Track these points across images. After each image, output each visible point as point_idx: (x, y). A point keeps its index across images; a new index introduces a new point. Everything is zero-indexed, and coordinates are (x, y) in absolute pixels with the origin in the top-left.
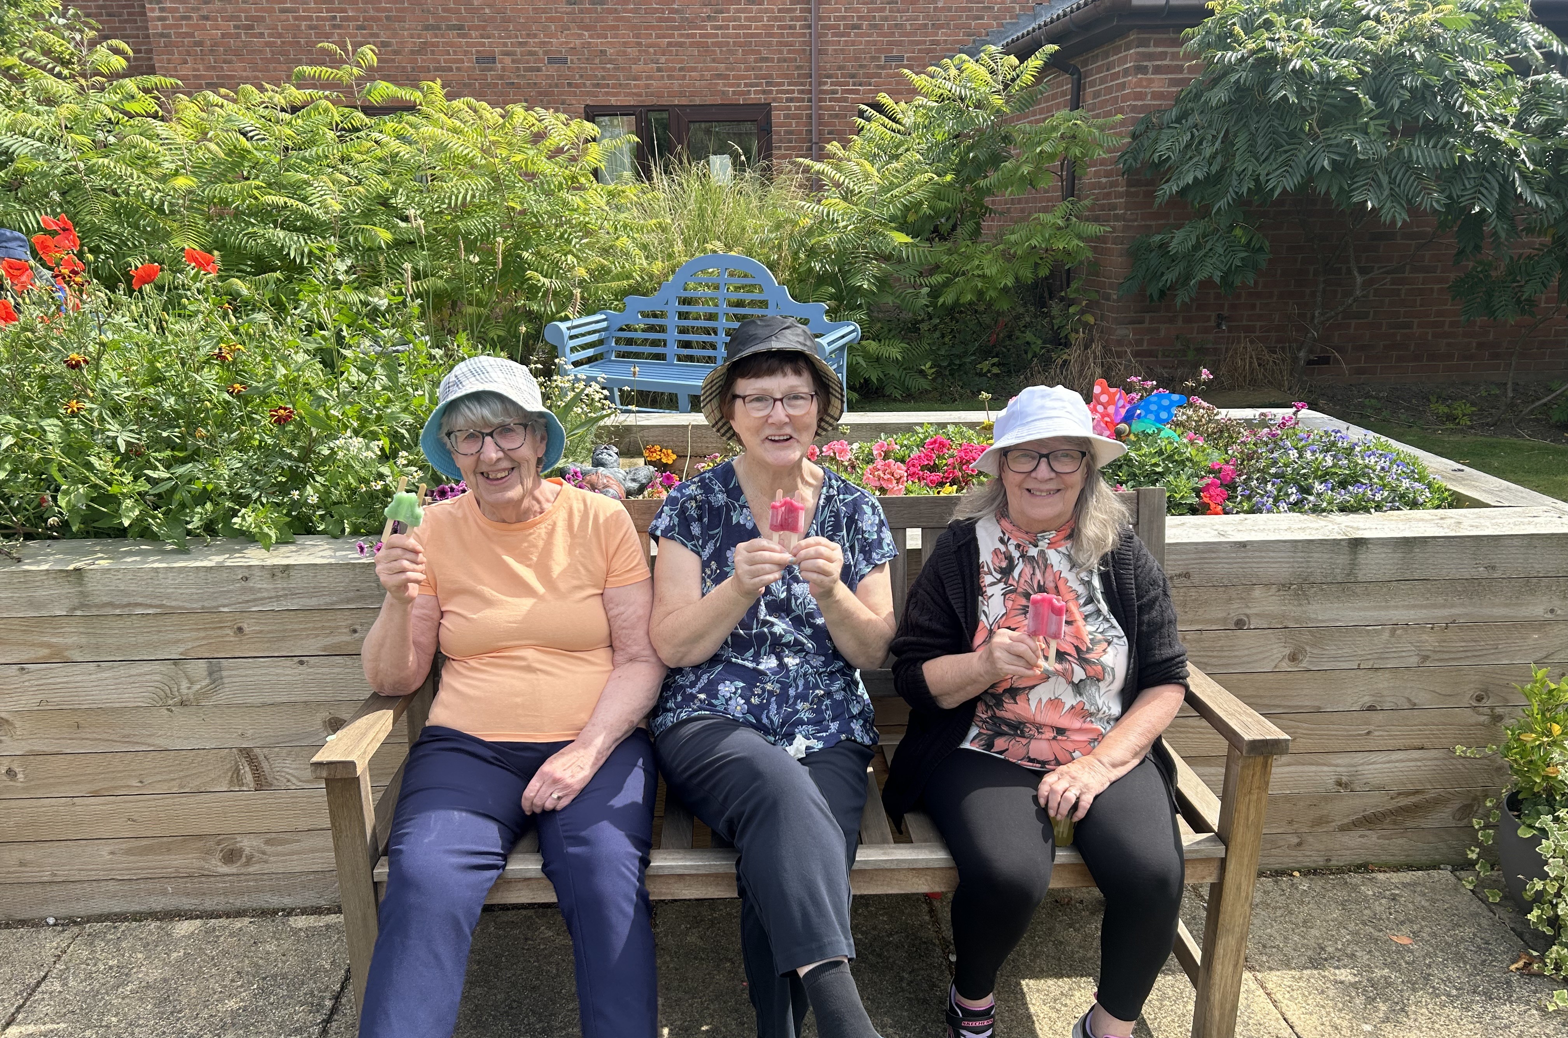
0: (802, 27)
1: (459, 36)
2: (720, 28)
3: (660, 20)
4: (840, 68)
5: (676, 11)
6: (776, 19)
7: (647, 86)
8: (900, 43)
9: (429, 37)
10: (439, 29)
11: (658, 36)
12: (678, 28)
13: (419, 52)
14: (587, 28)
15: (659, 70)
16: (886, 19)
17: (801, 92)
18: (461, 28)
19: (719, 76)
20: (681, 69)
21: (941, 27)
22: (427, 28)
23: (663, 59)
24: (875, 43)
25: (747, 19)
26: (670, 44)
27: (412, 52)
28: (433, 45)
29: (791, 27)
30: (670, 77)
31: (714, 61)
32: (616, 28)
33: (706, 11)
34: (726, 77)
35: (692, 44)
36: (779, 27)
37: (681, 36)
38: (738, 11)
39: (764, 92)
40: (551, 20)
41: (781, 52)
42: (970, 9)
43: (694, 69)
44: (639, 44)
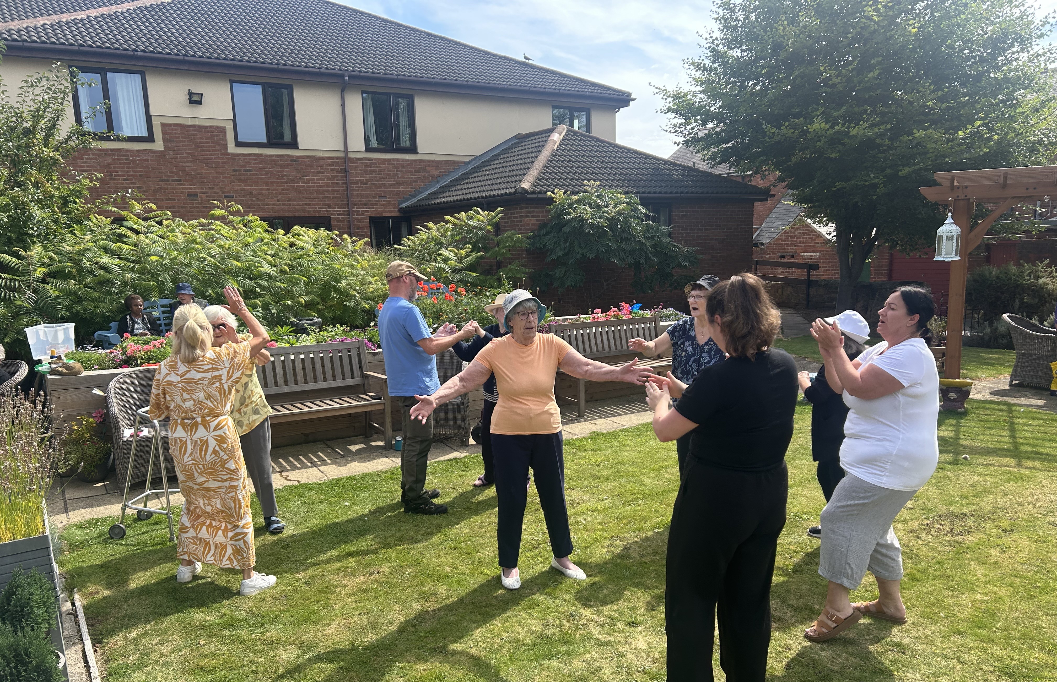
0: (342, 183)
1: (178, 184)
2: (306, 183)
3: (278, 179)
4: (360, 201)
5: (285, 175)
6: (330, 180)
7: (273, 208)
8: (385, 191)
9: (163, 185)
10: (168, 181)
11: (277, 186)
12: (287, 183)
13: (157, 192)
14: (243, 182)
15: (278, 201)
16: (377, 181)
17: (344, 211)
18: (179, 181)
19: (306, 204)
20: (289, 201)
21: (401, 185)
22: (161, 181)
23: (280, 196)
24: (374, 191)
25: (318, 179)
26: (283, 190)
27: (154, 192)
28: (165, 188)
29: (337, 183)
30: (284, 204)
31: (303, 197)
32: (257, 182)
33: (299, 176)
34: (310, 204)
35: (293, 190)
36: (332, 183)
37: (288, 186)
38: (313, 176)
39: (327, 211)
40: (226, 178)
41: (333, 194)
42: (412, 178)
43: (295, 201)
44: (269, 189)
